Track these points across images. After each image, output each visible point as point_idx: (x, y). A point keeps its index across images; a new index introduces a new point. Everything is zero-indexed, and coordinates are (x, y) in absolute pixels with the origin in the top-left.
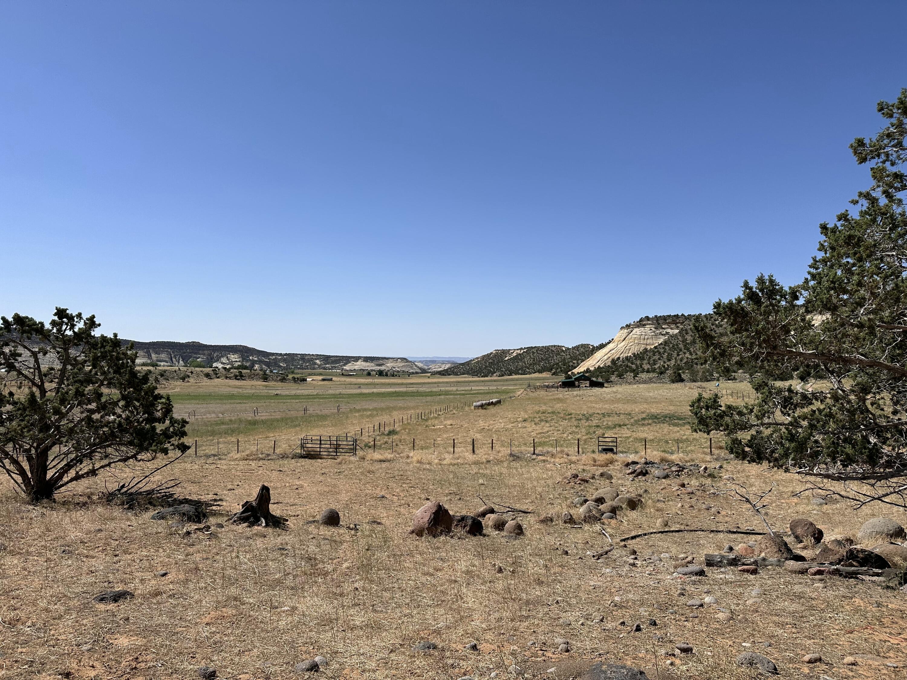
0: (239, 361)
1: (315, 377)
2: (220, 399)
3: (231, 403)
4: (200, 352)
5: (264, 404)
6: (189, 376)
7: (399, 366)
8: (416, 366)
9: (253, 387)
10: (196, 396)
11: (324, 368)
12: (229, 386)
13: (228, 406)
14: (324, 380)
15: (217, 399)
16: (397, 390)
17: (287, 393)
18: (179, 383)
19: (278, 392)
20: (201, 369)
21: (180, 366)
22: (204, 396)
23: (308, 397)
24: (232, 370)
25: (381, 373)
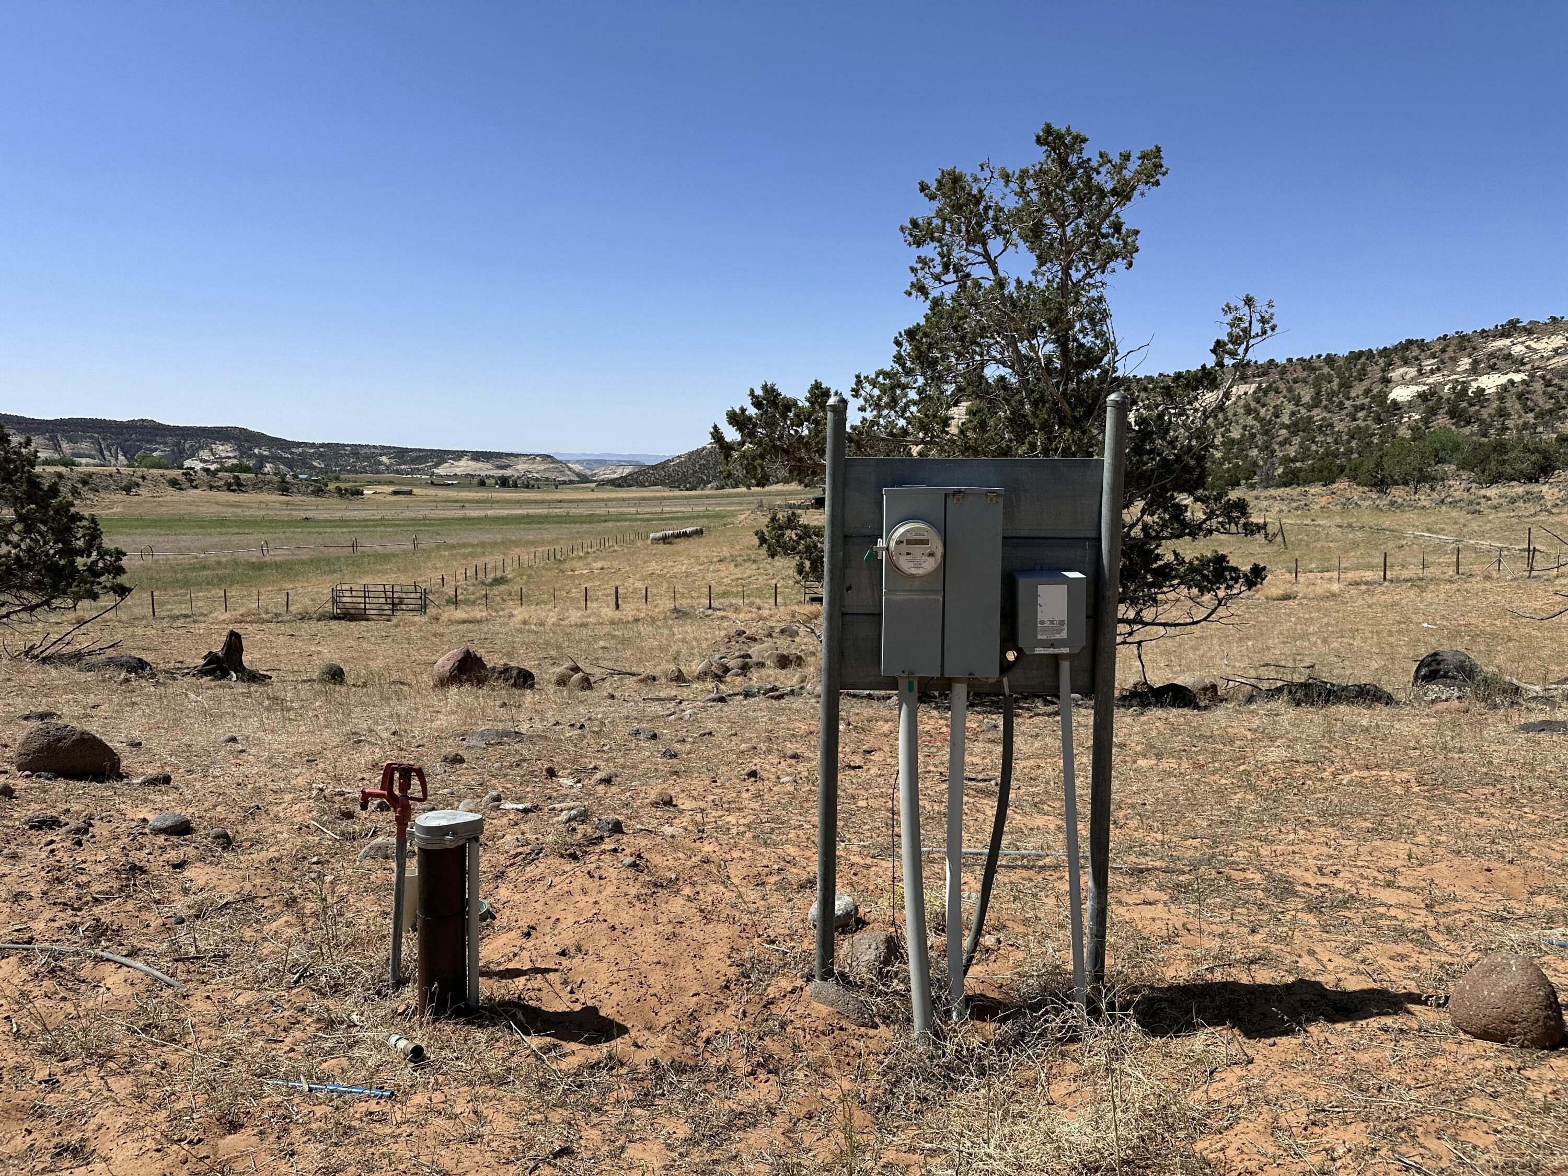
0: (235, 457)
1: (380, 488)
2: (201, 527)
3: (220, 534)
4: (158, 439)
5: (283, 536)
6: (138, 485)
7: (538, 469)
8: (570, 469)
9: (263, 506)
10: (155, 521)
11: (398, 472)
12: (217, 503)
13: (215, 539)
14: (396, 493)
15: (194, 527)
16: (531, 511)
17: (326, 515)
18: (121, 496)
19: (309, 514)
20: (161, 471)
21: (119, 464)
22: (169, 520)
23: (365, 523)
24: (220, 474)
25: (504, 482)
